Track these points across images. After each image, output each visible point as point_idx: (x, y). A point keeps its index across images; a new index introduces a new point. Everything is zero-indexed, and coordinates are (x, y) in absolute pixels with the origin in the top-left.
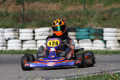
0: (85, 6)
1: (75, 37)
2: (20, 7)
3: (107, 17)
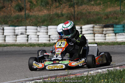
0: (121, 7)
1: (113, 32)
2: (72, 9)
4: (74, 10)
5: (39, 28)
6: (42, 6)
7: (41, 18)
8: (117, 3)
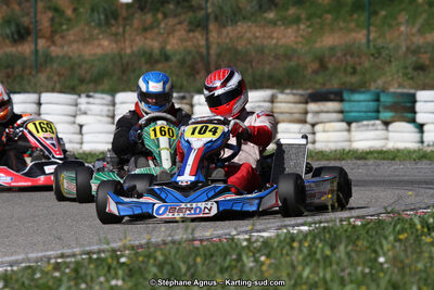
0: (368, 35)
1: (340, 116)
2: (200, 37)
3: (427, 63)
4: (207, 39)
5: (83, 100)
6: (93, 24)
7: (92, 66)
8: (355, 16)
